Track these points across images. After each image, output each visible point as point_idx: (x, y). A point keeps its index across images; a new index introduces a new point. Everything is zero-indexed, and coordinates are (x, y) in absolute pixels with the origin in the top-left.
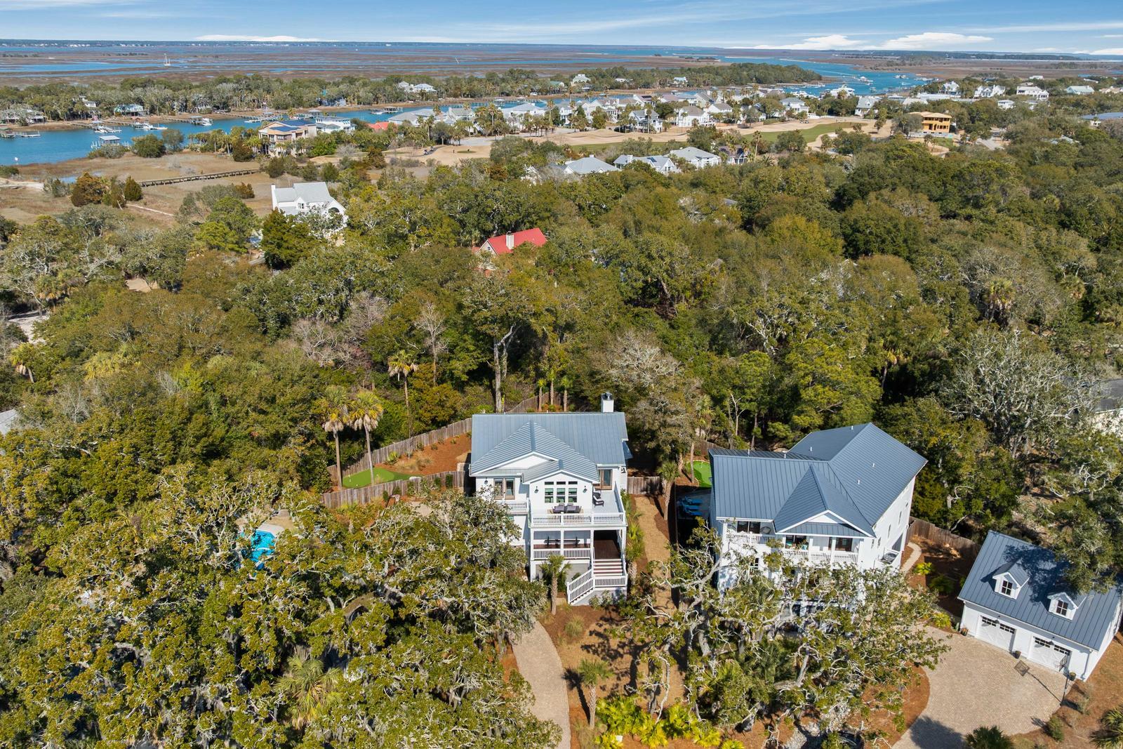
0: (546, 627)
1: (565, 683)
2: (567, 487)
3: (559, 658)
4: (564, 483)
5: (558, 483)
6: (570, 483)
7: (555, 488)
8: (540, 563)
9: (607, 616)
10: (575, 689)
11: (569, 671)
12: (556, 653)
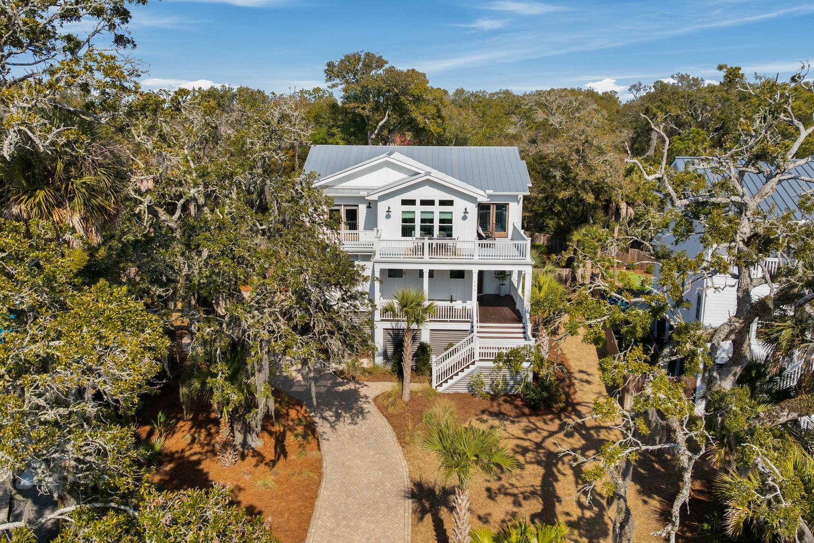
0: (389, 418)
1: (409, 504)
2: (437, 211)
3: (404, 463)
4: (431, 203)
5: (424, 203)
6: (442, 203)
7: (418, 211)
8: (388, 325)
9: (495, 409)
10: (428, 518)
11: (419, 485)
12: (401, 455)
